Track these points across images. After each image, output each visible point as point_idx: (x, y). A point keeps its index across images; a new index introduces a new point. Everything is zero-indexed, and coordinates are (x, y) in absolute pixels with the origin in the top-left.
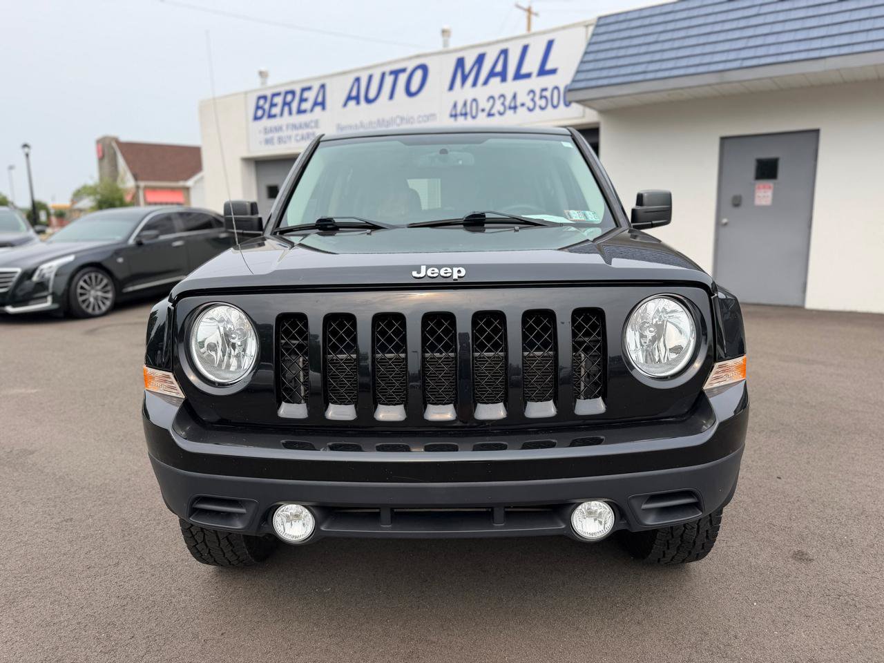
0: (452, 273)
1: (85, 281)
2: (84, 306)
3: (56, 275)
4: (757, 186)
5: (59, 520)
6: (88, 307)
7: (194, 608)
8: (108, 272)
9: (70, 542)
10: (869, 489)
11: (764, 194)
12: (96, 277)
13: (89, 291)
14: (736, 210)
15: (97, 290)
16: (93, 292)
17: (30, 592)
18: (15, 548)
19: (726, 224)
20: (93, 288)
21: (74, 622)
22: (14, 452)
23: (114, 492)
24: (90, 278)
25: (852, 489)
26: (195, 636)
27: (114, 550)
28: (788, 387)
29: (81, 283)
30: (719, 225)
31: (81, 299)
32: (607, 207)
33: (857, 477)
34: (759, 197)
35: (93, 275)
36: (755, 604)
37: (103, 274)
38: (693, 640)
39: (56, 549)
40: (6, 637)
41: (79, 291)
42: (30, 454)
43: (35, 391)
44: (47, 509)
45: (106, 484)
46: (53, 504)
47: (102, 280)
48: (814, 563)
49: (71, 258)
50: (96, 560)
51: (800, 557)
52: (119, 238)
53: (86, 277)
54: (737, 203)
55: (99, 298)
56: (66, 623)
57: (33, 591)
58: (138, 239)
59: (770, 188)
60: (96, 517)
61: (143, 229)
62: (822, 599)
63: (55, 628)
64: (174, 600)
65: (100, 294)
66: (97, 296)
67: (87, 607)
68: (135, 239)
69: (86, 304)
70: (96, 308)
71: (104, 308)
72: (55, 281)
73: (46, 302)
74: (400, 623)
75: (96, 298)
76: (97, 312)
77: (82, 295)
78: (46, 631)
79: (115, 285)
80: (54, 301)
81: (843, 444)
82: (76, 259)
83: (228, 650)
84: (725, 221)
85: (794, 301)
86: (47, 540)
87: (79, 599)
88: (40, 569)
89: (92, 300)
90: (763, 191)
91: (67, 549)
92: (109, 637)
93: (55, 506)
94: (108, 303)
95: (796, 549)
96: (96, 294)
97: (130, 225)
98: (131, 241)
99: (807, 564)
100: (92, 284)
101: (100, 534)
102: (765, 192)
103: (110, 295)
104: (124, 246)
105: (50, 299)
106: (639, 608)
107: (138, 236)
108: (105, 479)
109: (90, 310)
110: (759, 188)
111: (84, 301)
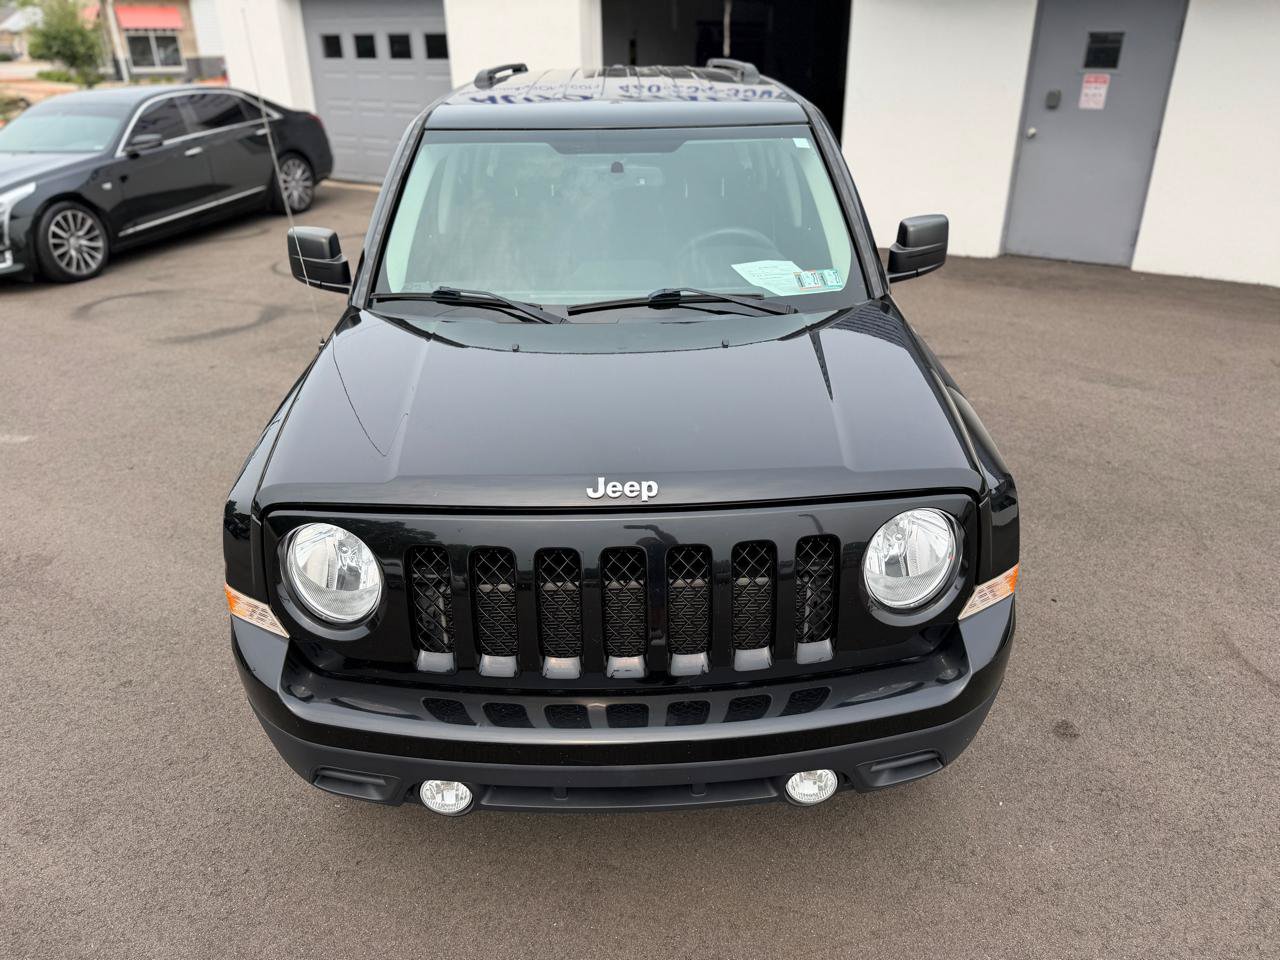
0: (640, 491)
1: (58, 224)
2: (63, 264)
3: (13, 217)
4: (1086, 77)
5: (114, 684)
6: (69, 264)
7: (317, 824)
8: (92, 208)
9: (137, 721)
10: (1165, 619)
11: (1094, 92)
12: (75, 217)
13: (68, 240)
14: (1052, 115)
15: (79, 237)
16: (72, 241)
17: (102, 805)
18: (66, 733)
19: (1033, 136)
20: (72, 235)
21: (169, 850)
22: (25, 561)
23: (179, 634)
24: (65, 219)
25: (1143, 619)
26: (325, 868)
27: (198, 733)
28: (1086, 431)
29: (53, 228)
30: (1023, 137)
31: (56, 253)
32: (855, 255)
33: (1151, 599)
34: (1087, 95)
35: (69, 214)
36: (1001, 804)
37: (84, 212)
38: (923, 859)
39: (121, 734)
40: (88, 875)
41: (52, 241)
42: (47, 565)
43: (25, 439)
44: (94, 665)
45: (165, 618)
46: (98, 656)
47: (83, 220)
48: (1080, 740)
49: (30, 188)
50: (177, 750)
51: (1065, 731)
52: (100, 147)
53: (59, 218)
54: (1053, 102)
55: (85, 249)
56: (159, 852)
57: (105, 803)
58: (130, 148)
59: (1105, 82)
60: (163, 678)
61: (134, 132)
62: (1081, 796)
63: (147, 860)
64: (289, 813)
65: (84, 242)
66: (81, 246)
67: (181, 827)
68: (123, 150)
69: (66, 260)
70: (82, 264)
71: (94, 265)
72: (10, 228)
73: (4, 261)
74: (575, 841)
75: (79, 250)
76: (85, 271)
77: (57, 246)
78: (137, 865)
79: (105, 227)
80: (15, 261)
81: (1144, 540)
82: (37, 187)
83: (367, 886)
84: (1032, 131)
85: (1117, 259)
86: (105, 718)
87: (167, 815)
88: (107, 767)
89: (73, 253)
90: (1094, 85)
91: (135, 734)
92: (217, 871)
93: (103, 660)
94: (99, 256)
95: (1060, 718)
96: (78, 243)
97: (114, 124)
98: (120, 153)
99: (1070, 742)
100: (70, 230)
101: (175, 706)
102: (1096, 88)
103: (100, 244)
104: (109, 162)
105: (8, 255)
106: (862, 812)
107: (129, 143)
108: (162, 610)
109: (73, 270)
110: (1088, 82)
111: (62, 256)
